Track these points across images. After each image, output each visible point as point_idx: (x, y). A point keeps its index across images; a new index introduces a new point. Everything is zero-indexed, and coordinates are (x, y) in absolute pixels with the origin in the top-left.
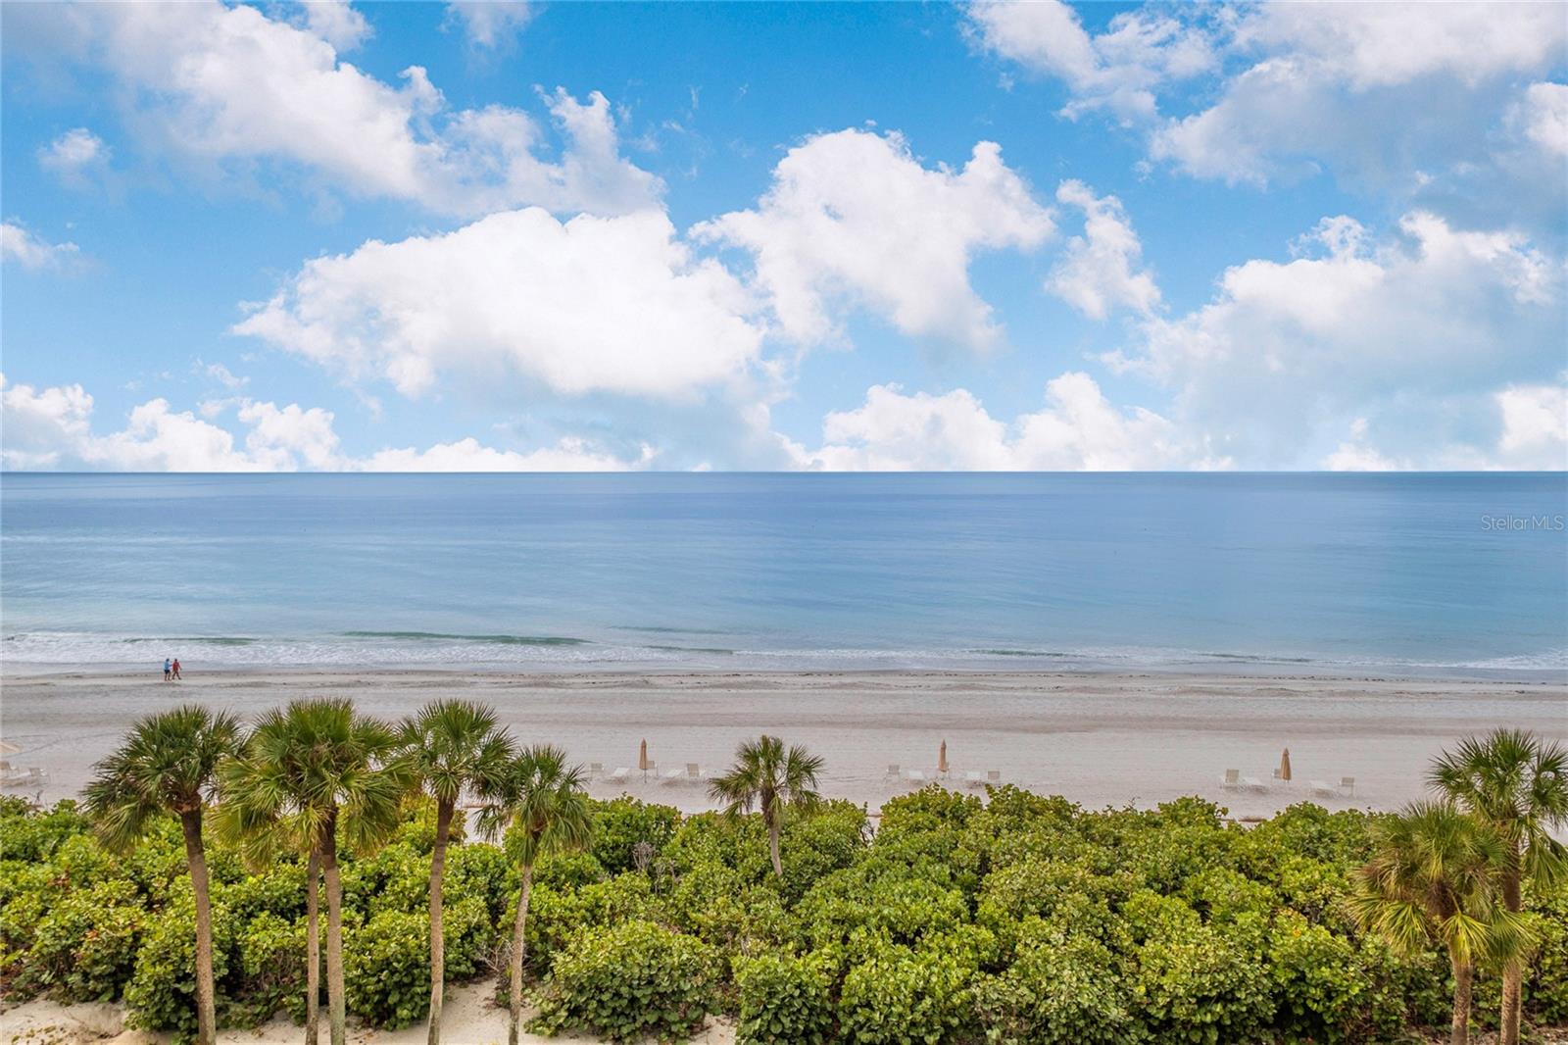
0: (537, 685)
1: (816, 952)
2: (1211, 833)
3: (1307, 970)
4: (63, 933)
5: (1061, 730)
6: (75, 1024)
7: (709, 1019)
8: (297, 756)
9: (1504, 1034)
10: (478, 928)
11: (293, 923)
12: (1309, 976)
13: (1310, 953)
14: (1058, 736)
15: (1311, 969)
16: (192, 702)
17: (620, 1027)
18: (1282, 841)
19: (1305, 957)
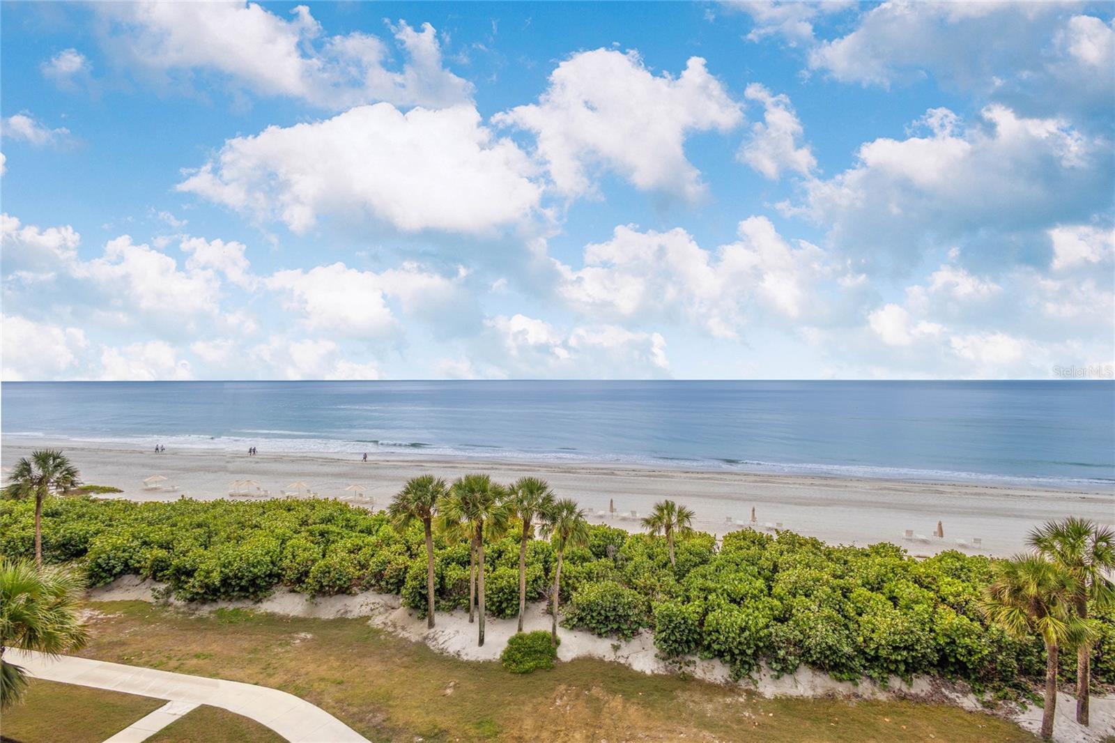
0: (565, 472)
1: (691, 603)
2: (898, 562)
3: (956, 638)
4: (379, 564)
5: (815, 505)
6: (382, 602)
7: (641, 629)
8: (467, 498)
9: (1079, 685)
10: (540, 577)
11: (465, 568)
12: (958, 641)
13: (958, 629)
14: (812, 508)
15: (959, 638)
16: (429, 473)
17: (600, 629)
18: (939, 569)
19: (955, 631)
